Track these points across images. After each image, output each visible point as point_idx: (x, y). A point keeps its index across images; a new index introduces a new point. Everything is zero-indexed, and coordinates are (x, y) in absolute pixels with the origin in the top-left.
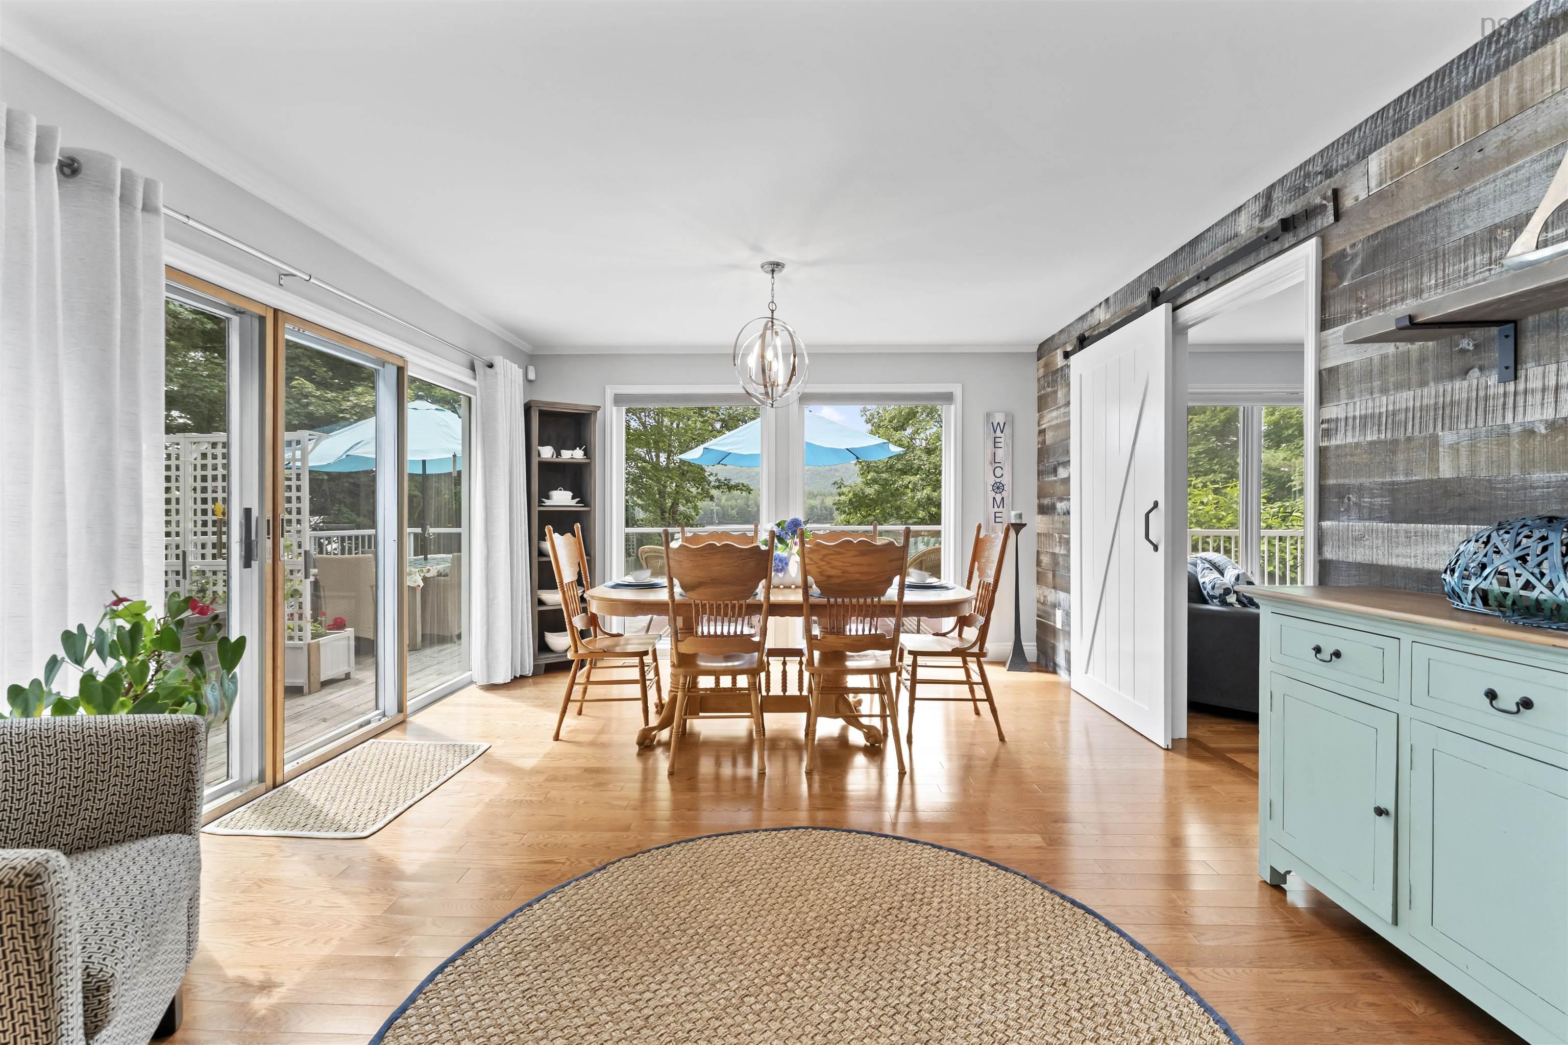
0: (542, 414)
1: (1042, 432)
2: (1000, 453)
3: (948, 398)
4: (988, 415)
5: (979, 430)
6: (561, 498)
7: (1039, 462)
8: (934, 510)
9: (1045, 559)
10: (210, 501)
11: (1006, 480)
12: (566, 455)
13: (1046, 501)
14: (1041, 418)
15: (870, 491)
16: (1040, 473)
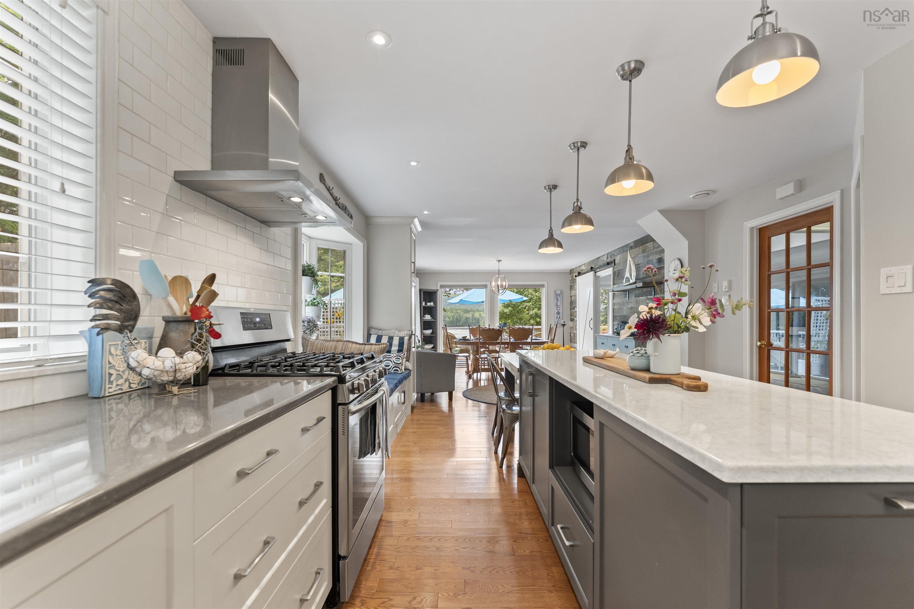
0: (424, 292)
1: (571, 296)
2: (559, 303)
3: (543, 286)
4: (555, 291)
5: (552, 295)
6: (428, 317)
7: (570, 305)
8: (538, 320)
9: (572, 335)
10: (325, 319)
11: (561, 311)
12: (429, 304)
13: (572, 317)
14: (571, 292)
15: (507, 310)
16: (571, 309)
